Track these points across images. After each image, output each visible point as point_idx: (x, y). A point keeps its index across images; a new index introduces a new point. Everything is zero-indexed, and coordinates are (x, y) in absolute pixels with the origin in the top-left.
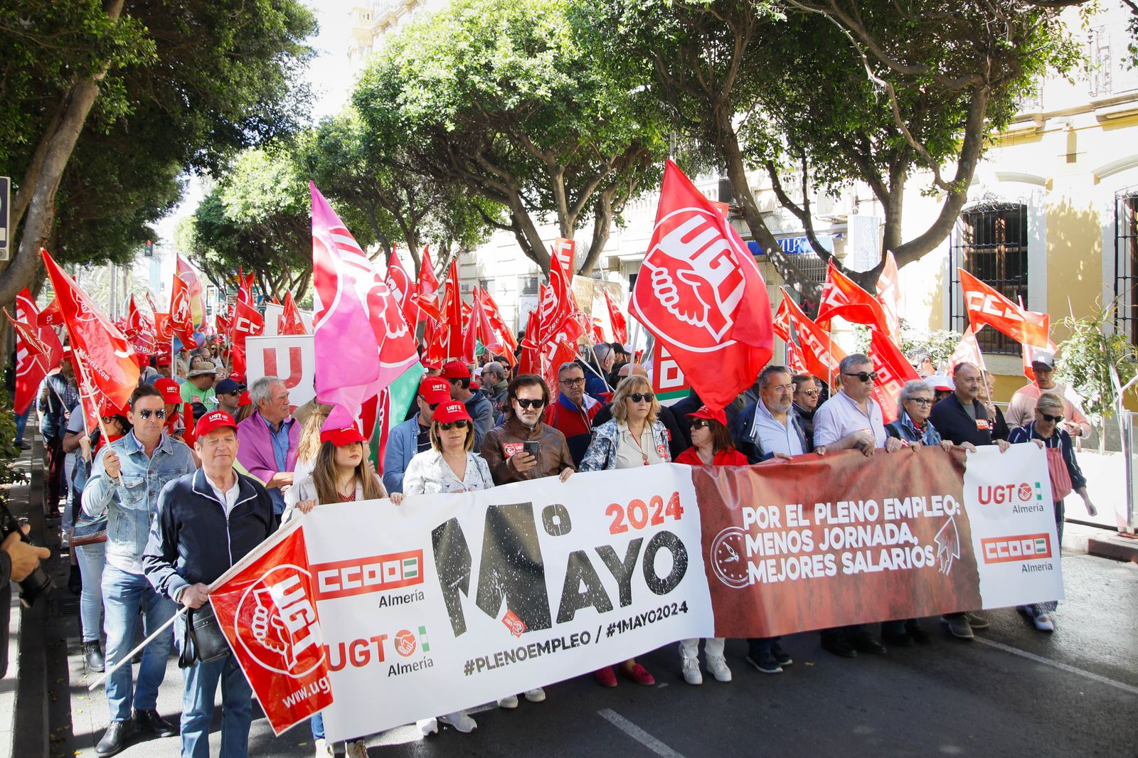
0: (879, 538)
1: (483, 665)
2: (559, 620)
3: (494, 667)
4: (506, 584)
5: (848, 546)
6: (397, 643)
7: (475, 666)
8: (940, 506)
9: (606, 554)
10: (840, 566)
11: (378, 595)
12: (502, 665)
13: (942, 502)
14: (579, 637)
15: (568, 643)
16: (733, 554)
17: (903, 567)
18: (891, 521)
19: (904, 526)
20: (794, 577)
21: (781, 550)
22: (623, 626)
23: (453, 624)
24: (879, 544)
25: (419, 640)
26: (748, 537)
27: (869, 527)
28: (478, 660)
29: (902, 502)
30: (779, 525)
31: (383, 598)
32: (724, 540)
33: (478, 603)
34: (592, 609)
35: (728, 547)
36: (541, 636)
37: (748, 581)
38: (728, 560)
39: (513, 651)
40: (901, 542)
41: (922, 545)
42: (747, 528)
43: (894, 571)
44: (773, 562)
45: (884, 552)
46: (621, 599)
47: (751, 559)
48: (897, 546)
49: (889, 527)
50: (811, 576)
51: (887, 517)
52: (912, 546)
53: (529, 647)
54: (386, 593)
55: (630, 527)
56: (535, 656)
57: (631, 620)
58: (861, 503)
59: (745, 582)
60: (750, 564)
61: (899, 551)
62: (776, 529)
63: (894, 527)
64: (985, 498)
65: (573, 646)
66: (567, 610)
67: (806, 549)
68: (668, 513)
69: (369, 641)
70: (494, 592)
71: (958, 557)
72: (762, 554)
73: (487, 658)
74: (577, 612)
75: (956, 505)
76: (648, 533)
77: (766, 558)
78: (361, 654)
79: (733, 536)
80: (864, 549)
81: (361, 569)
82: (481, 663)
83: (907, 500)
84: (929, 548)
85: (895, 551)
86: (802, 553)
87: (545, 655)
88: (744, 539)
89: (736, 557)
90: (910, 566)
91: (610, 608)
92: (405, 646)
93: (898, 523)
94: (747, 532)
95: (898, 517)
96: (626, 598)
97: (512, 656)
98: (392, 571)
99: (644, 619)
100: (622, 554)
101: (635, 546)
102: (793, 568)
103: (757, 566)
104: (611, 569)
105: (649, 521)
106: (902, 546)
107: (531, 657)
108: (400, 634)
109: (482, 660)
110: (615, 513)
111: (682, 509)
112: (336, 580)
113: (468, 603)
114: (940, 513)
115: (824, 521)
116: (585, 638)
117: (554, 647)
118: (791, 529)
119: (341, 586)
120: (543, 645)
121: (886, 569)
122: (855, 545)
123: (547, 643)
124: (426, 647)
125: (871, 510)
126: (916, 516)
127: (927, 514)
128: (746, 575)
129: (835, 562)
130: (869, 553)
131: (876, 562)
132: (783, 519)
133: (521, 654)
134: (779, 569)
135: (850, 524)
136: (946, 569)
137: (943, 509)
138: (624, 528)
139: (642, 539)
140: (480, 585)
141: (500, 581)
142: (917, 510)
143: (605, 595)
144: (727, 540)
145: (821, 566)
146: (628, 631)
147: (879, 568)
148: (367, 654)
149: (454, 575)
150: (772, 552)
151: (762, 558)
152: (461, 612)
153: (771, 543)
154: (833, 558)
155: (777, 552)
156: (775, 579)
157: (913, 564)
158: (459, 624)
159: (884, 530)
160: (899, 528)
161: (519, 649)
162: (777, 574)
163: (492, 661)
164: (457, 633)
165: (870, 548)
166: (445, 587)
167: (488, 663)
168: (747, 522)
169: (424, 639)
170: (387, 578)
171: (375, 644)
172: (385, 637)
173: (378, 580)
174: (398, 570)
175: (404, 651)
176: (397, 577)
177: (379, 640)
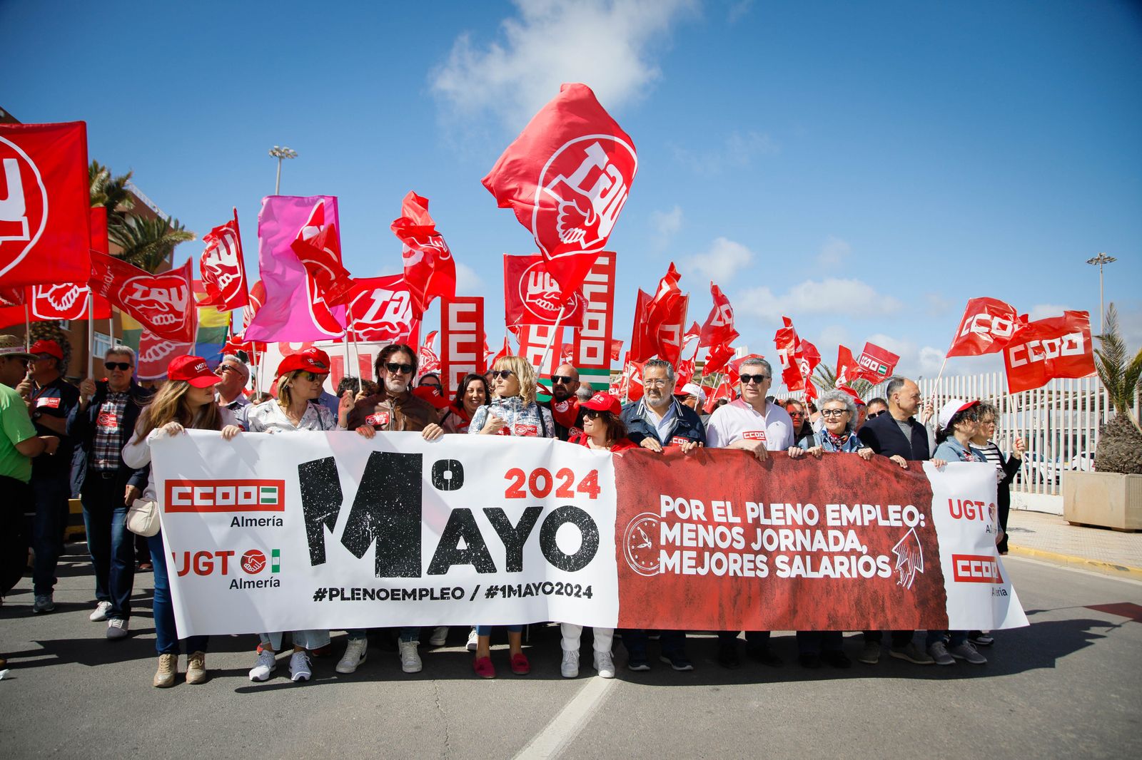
0: (820, 544)
1: (336, 595)
2: (430, 572)
3: (348, 599)
4: (378, 527)
5: (783, 549)
6: (244, 560)
7: (327, 595)
8: (898, 516)
10: (773, 568)
11: (231, 515)
12: (359, 599)
13: (901, 512)
14: (450, 592)
15: (437, 594)
16: (646, 540)
17: (847, 575)
18: (834, 528)
19: (852, 533)
20: (719, 573)
21: (705, 543)
22: (508, 591)
23: (312, 554)
24: (820, 550)
25: (270, 561)
26: (664, 525)
28: (331, 590)
29: (851, 509)
30: (704, 519)
31: (236, 518)
32: (639, 525)
33: (344, 541)
34: (470, 568)
35: (643, 533)
36: (408, 583)
37: (658, 569)
38: (641, 546)
39: (373, 591)
40: (847, 549)
41: (874, 554)
42: (663, 515)
43: (836, 579)
44: (694, 554)
45: (825, 560)
46: (508, 564)
47: (663, 547)
48: (841, 553)
49: (831, 533)
50: (739, 574)
51: (830, 523)
52: (859, 555)
53: (393, 591)
54: (239, 515)
55: (529, 494)
56: (399, 599)
57: (520, 586)
58: (799, 506)
59: (655, 571)
60: (663, 553)
61: (844, 559)
62: (700, 521)
63: (839, 534)
64: (956, 512)
65: (442, 598)
66: (441, 563)
67: (735, 545)
68: (580, 489)
69: (213, 554)
70: (364, 533)
71: (922, 571)
72: (678, 543)
73: (343, 590)
74: (453, 568)
75: (919, 517)
76: (550, 505)
77: (682, 548)
78: (205, 564)
79: (648, 522)
80: (803, 553)
81: (215, 490)
82: (335, 593)
83: (857, 507)
84: (883, 559)
85: (838, 559)
86: (731, 549)
87: (409, 602)
88: (658, 528)
89: (649, 544)
90: (855, 575)
91: (493, 569)
92: (253, 564)
93: (844, 530)
94: (663, 520)
95: (845, 523)
96: (515, 563)
97: (370, 595)
98: (248, 495)
99: (537, 589)
100: (514, 519)
101: (531, 516)
102: (719, 564)
103: (670, 556)
104: (499, 532)
105: (553, 492)
106: (847, 555)
107: (393, 599)
108: (249, 553)
109: (337, 590)
111: (599, 488)
112: (190, 496)
113: (333, 539)
114: (899, 524)
115: (757, 520)
116: (458, 593)
117: (421, 596)
118: (720, 524)
119: (193, 502)
120: (409, 592)
121: (827, 577)
122: (792, 548)
123: (414, 591)
124: (276, 569)
125: (811, 515)
126: (866, 523)
127: (882, 523)
128: (657, 563)
129: (767, 564)
130: (808, 558)
131: (815, 568)
132: (708, 513)
133: (383, 594)
134: (700, 562)
135: (786, 527)
137: (901, 519)
138: (523, 495)
139: (541, 509)
140: (349, 524)
141: (372, 524)
142: (868, 518)
143: (488, 556)
144: (642, 525)
145: (752, 565)
146: (514, 598)
147: (819, 575)
148: (210, 565)
149: (321, 511)
150: (693, 544)
151: (678, 548)
152: (323, 545)
153: (693, 535)
154: (764, 558)
155: (701, 545)
156: (693, 572)
157: (859, 574)
158: (318, 555)
159: (826, 536)
160: (845, 535)
161: (381, 590)
162: (696, 567)
163: (348, 594)
164: (314, 563)
165: (809, 553)
166: (309, 520)
167: (343, 595)
168: (665, 510)
169: (276, 561)
170: (242, 501)
171: (220, 558)
172: (232, 553)
173: (231, 501)
174: (254, 495)
175: (250, 569)
176: (253, 501)
177: (225, 555)
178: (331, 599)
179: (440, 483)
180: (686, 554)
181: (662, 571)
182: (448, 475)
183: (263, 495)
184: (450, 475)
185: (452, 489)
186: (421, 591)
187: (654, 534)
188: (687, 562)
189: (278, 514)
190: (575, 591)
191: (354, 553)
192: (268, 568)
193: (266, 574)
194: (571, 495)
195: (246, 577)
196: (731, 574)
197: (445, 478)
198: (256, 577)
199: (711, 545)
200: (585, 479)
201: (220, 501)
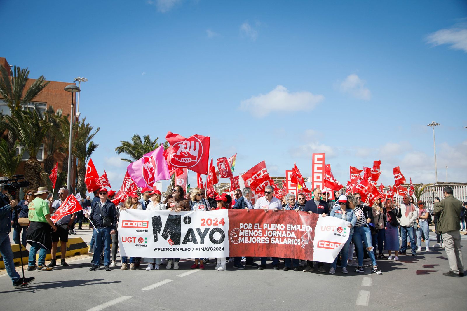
0: (284, 234)
1: (160, 250)
2: (182, 244)
5: (273, 236)
6: (139, 240)
8: (304, 228)
9: (198, 230)
10: (270, 241)
12: (165, 250)
13: (306, 227)
14: (187, 249)
15: (184, 249)
16: (236, 235)
17: (290, 244)
18: (289, 231)
19: (293, 233)
20: (254, 242)
21: (251, 235)
22: (201, 249)
23: (154, 239)
24: (284, 237)
25: (144, 240)
26: (240, 231)
27: (281, 232)
29: (293, 226)
33: (162, 236)
34: (192, 243)
35: (235, 233)
36: (177, 246)
37: (239, 242)
38: (234, 237)
40: (291, 237)
41: (297, 238)
42: (240, 229)
43: (288, 245)
44: (248, 238)
45: (285, 239)
47: (240, 237)
48: (290, 238)
49: (288, 232)
51: (288, 229)
52: (294, 238)
53: (173, 248)
55: (206, 225)
56: (175, 251)
57: (203, 248)
58: (279, 225)
59: (237, 243)
60: (240, 238)
61: (290, 239)
62: (250, 229)
63: (290, 232)
65: (185, 250)
66: (185, 242)
67: (259, 235)
68: (220, 223)
70: (167, 234)
71: (307, 244)
72: (244, 235)
74: (188, 243)
75: (311, 229)
76: (212, 227)
77: (245, 237)
78: (130, 240)
79: (236, 230)
80: (279, 237)
81: (133, 223)
83: (295, 225)
84: (299, 240)
85: (289, 239)
87: (177, 251)
88: (239, 231)
90: (292, 244)
91: (197, 244)
93: (291, 232)
94: (240, 230)
95: (292, 230)
96: (202, 242)
97: (168, 249)
98: (140, 224)
99: (208, 249)
100: (203, 231)
101: (207, 230)
102: (254, 240)
103: (242, 238)
104: (199, 234)
105: (212, 224)
106: (291, 238)
107: (173, 251)
108: (140, 238)
110: (203, 221)
111: (225, 223)
113: (159, 235)
114: (304, 230)
115: (266, 229)
116: (189, 249)
117: (180, 250)
118: (255, 230)
119: (128, 225)
120: (177, 249)
121: (285, 244)
122: (276, 236)
123: (178, 248)
124: (146, 242)
125: (282, 227)
126: (297, 230)
127: (300, 230)
128: (238, 240)
129: (268, 240)
130: (280, 239)
131: (282, 241)
132: (253, 227)
133: (171, 249)
134: (249, 240)
135: (275, 230)
136: (303, 246)
138: (205, 225)
139: (209, 229)
140: (163, 232)
141: (169, 232)
142: (297, 228)
143: (196, 240)
144: (235, 231)
145: (264, 240)
146: (202, 251)
147: (283, 243)
149: (157, 228)
150: (248, 235)
151: (244, 237)
152: (157, 237)
153: (248, 233)
154: (268, 238)
155: (249, 235)
156: (247, 242)
157: (294, 244)
158: (156, 239)
159: (286, 233)
160: (291, 233)
161: (171, 248)
162: (248, 241)
163: (162, 249)
164: (155, 241)
165: (281, 237)
166: (154, 230)
167: (161, 249)
168: (241, 227)
169: (146, 240)
170: (139, 226)
171: (133, 239)
172: (136, 238)
173: (136, 226)
174: (142, 224)
175: (140, 242)
176: (141, 226)
177: (134, 238)
178: (158, 250)
179: (186, 222)
180: (246, 238)
181: (240, 242)
182: (187, 220)
183: (144, 224)
184: (188, 220)
185: (188, 224)
186: (180, 248)
187: (238, 233)
188: (246, 240)
189: (147, 229)
190: (219, 249)
191: (165, 239)
192: (144, 242)
193: (143, 243)
194: (218, 225)
195: (139, 244)
196: (257, 243)
197: (187, 221)
198: (141, 244)
199: (252, 235)
200: (221, 221)
201: (134, 226)
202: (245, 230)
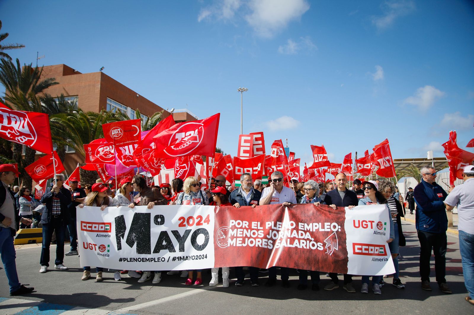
0: (295, 235)
2: (154, 252)
3: (129, 261)
4: (137, 237)
6: (99, 248)
7: (123, 260)
8: (329, 227)
9: (175, 233)
12: (132, 261)
13: (330, 225)
14: (161, 259)
15: (156, 260)
16: (224, 235)
17: (305, 247)
18: (301, 230)
20: (251, 245)
21: (246, 235)
22: (180, 258)
23: (118, 246)
24: (294, 237)
25: (107, 248)
26: (230, 230)
27: (289, 230)
29: (308, 225)
30: (247, 227)
31: (98, 234)
33: (127, 242)
34: (167, 250)
35: (222, 233)
36: (147, 256)
38: (222, 238)
39: (136, 258)
40: (306, 238)
41: (316, 241)
43: (300, 248)
44: (241, 239)
45: (296, 241)
46: (179, 249)
48: (304, 239)
49: (300, 232)
50: (260, 246)
51: (300, 228)
52: (310, 241)
53: (142, 259)
54: (99, 233)
55: (187, 225)
56: (144, 261)
57: (183, 257)
60: (229, 239)
61: (304, 241)
62: (245, 228)
63: (303, 233)
65: (158, 261)
66: (157, 249)
67: (259, 236)
68: (204, 222)
70: (132, 240)
71: (337, 249)
72: (235, 236)
73: (127, 258)
74: (161, 251)
75: (338, 227)
76: (194, 228)
77: (237, 238)
79: (224, 229)
81: (92, 225)
82: (125, 259)
83: (310, 224)
84: (320, 243)
85: (302, 241)
87: (148, 262)
88: (228, 231)
90: (308, 248)
91: (175, 251)
92: (102, 249)
93: (306, 232)
94: (230, 228)
95: (306, 230)
96: (182, 248)
97: (136, 260)
98: (102, 227)
99: (190, 258)
100: (182, 234)
101: (188, 232)
102: (252, 242)
103: (232, 239)
105: (195, 224)
106: (306, 240)
108: (101, 245)
110: (182, 220)
113: (123, 241)
114: (329, 230)
115: (270, 228)
116: (163, 259)
117: (151, 261)
118: (253, 229)
120: (147, 259)
123: (149, 259)
124: (108, 251)
125: (292, 225)
126: (314, 231)
127: (321, 230)
128: (227, 243)
129: (272, 244)
130: (288, 240)
131: (291, 243)
132: (250, 226)
133: (140, 260)
134: (244, 242)
137: (330, 228)
138: (185, 226)
140: (128, 237)
141: (135, 237)
142: (315, 228)
143: (173, 247)
144: (222, 231)
145: (266, 244)
146: (182, 261)
150: (242, 235)
152: (121, 244)
153: (242, 232)
154: (271, 241)
155: (244, 236)
157: (310, 247)
159: (298, 233)
161: (139, 258)
162: (242, 244)
164: (118, 249)
165: (289, 238)
168: (231, 225)
179: (157, 223)
180: (239, 239)
181: (229, 245)
182: (159, 220)
186: (151, 259)
188: (239, 243)
189: (109, 234)
190: (202, 257)
191: (130, 246)
192: (106, 251)
196: (257, 246)
202: (237, 228)
